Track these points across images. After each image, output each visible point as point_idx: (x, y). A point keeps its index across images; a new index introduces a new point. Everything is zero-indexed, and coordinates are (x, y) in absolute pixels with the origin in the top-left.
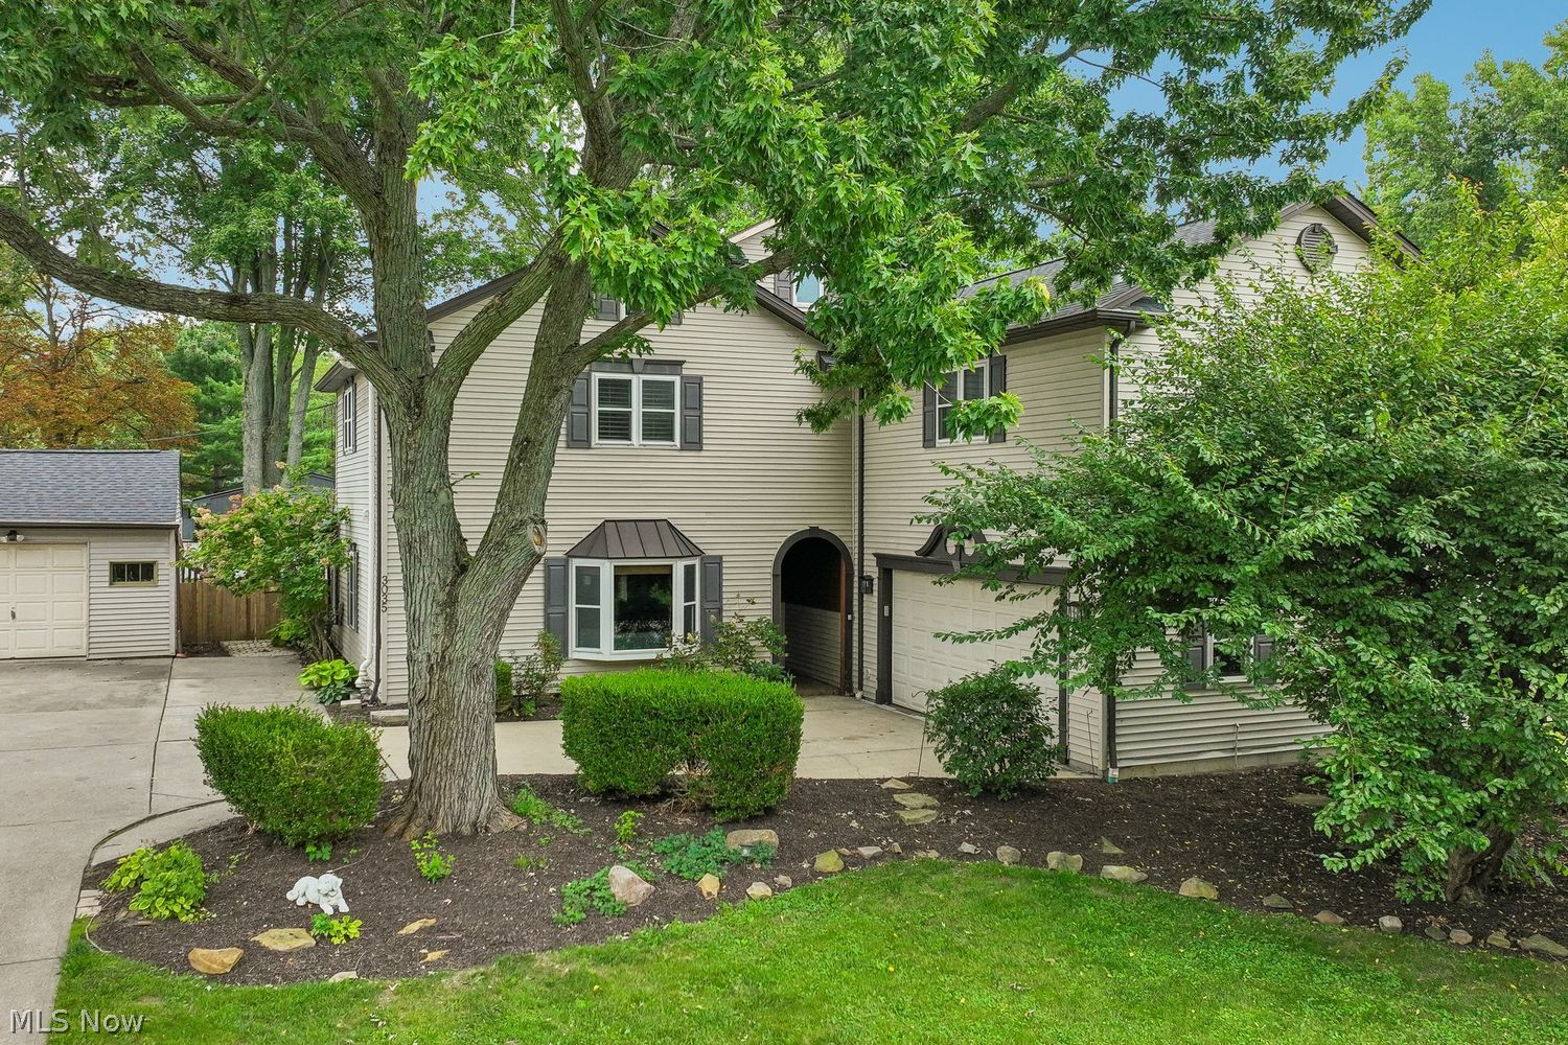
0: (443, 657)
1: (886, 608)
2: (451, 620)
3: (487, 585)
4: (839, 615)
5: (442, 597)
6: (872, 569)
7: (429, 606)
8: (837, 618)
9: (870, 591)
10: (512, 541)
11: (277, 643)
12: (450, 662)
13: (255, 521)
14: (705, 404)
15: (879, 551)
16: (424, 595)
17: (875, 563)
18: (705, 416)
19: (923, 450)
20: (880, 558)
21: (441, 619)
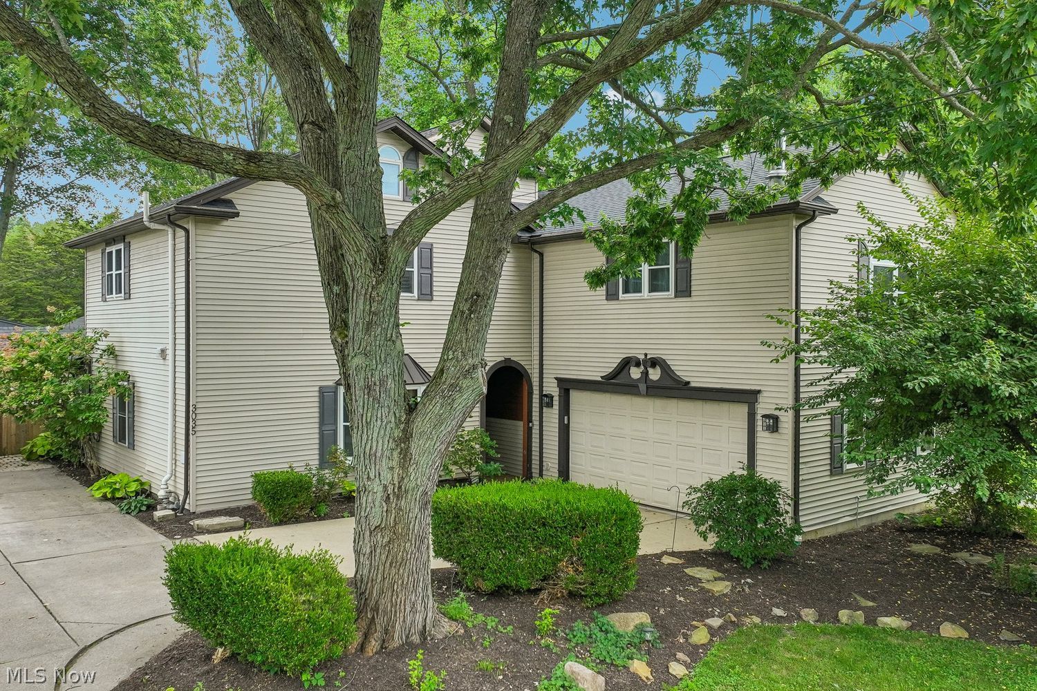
0: (400, 487)
1: (566, 418)
2: (405, 456)
3: (440, 421)
4: (521, 423)
5: (398, 433)
6: (552, 388)
7: (386, 442)
8: (520, 425)
9: (550, 405)
10: (465, 383)
11: (31, 457)
12: (407, 492)
13: (40, 357)
14: (434, 265)
15: (559, 376)
16: (382, 432)
17: (556, 385)
18: (434, 274)
19: (606, 302)
20: (560, 381)
21: (396, 454)
